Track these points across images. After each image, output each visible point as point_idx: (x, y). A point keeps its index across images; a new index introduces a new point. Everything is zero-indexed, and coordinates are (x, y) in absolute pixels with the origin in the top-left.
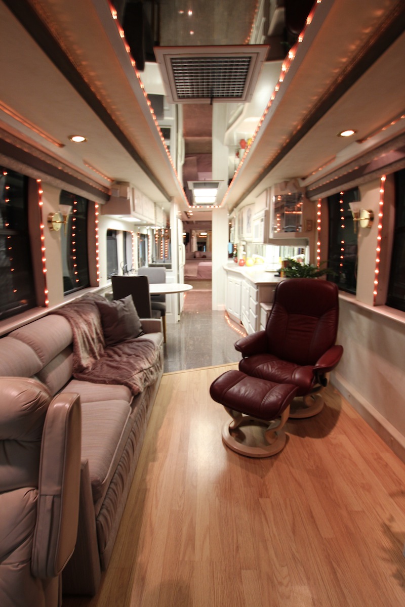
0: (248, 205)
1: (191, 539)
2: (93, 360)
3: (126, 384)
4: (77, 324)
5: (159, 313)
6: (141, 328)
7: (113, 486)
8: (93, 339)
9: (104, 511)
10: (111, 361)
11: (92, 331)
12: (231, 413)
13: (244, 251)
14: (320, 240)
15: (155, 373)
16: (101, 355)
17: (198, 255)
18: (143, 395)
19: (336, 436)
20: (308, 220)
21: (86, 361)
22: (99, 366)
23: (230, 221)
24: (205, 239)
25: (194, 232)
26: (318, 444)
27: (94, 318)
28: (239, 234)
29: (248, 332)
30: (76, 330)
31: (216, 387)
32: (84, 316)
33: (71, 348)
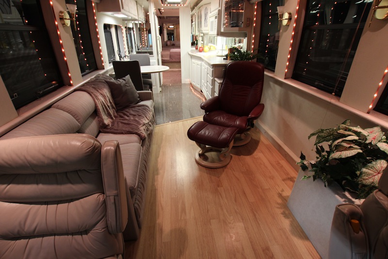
0: (205, 5)
1: (184, 210)
2: (111, 120)
3: (136, 134)
4: (96, 97)
5: (148, 86)
6: (139, 97)
7: (139, 189)
8: (108, 106)
9: (137, 201)
10: (123, 120)
11: (107, 101)
12: (200, 146)
13: (202, 41)
14: (255, 33)
15: (152, 126)
16: (115, 117)
17: (169, 43)
18: (147, 139)
19: (257, 154)
20: (247, 19)
21: (107, 121)
22: (116, 123)
23: (192, 17)
24: (173, 31)
25: (164, 25)
26: (248, 159)
27: (106, 92)
28: (198, 27)
29: (206, 97)
30: (97, 101)
31: (191, 132)
32: (99, 91)
33: (95, 113)
